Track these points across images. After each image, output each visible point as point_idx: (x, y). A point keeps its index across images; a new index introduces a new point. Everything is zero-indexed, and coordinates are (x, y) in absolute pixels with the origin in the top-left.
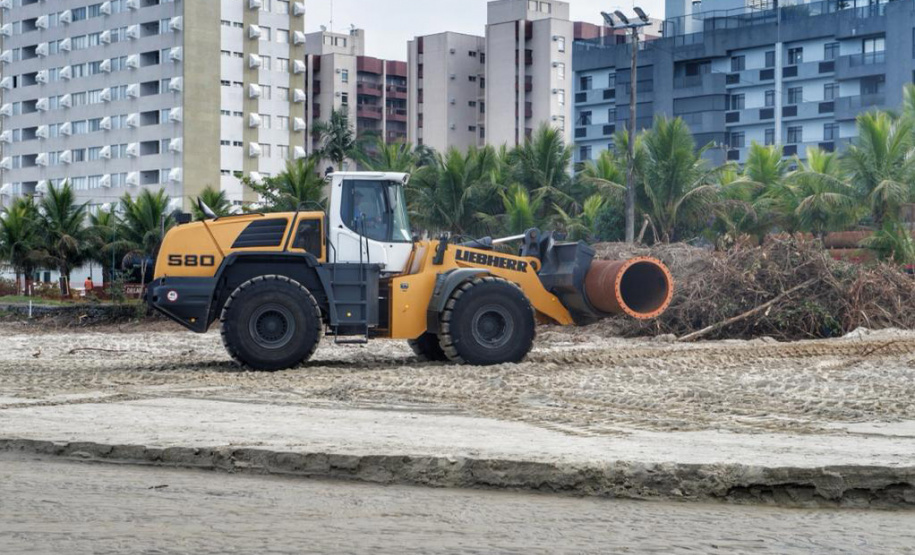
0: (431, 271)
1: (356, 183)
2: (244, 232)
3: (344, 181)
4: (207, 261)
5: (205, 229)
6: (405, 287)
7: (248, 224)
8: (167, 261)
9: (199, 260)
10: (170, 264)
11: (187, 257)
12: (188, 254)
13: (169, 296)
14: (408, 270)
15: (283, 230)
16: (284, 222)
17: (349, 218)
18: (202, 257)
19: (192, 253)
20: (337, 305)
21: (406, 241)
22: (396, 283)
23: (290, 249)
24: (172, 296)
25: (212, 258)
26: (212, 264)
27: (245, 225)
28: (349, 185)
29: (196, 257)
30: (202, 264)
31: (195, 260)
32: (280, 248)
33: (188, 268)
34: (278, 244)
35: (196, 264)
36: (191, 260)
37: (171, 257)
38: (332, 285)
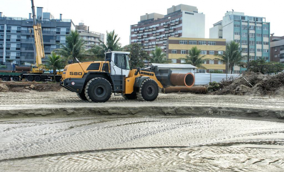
0: (134, 77)
1: (118, 55)
2: (89, 66)
3: (115, 54)
4: (80, 74)
5: (79, 65)
6: (128, 81)
7: (90, 64)
8: (69, 74)
9: (78, 74)
10: (70, 75)
11: (75, 73)
12: (75, 72)
13: (72, 83)
14: (129, 76)
15: (99, 66)
16: (99, 64)
17: (116, 63)
18: (79, 73)
19: (76, 72)
20: (115, 86)
21: (129, 69)
22: (127, 79)
23: (101, 71)
24: (73, 84)
25: (81, 73)
26: (81, 75)
27: (89, 65)
28: (116, 55)
29: (77, 73)
30: (79, 75)
31: (77, 74)
32: (99, 71)
33: (75, 76)
34: (98, 69)
35: (77, 75)
36: (76, 74)
37: (70, 73)
38: (114, 80)
